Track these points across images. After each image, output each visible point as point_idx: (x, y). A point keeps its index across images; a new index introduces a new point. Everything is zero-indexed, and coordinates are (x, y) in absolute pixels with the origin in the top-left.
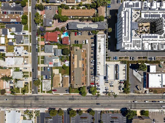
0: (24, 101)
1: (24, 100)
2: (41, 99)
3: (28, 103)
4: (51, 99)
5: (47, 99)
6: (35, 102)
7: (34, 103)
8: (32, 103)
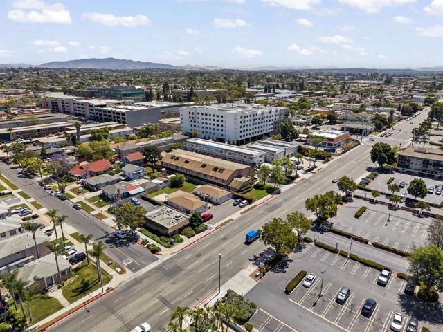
0: (113, 317)
1: (113, 312)
2: (189, 262)
3: (144, 308)
4: (225, 239)
5: (213, 246)
6: (174, 283)
7: (175, 288)
8: (164, 295)
